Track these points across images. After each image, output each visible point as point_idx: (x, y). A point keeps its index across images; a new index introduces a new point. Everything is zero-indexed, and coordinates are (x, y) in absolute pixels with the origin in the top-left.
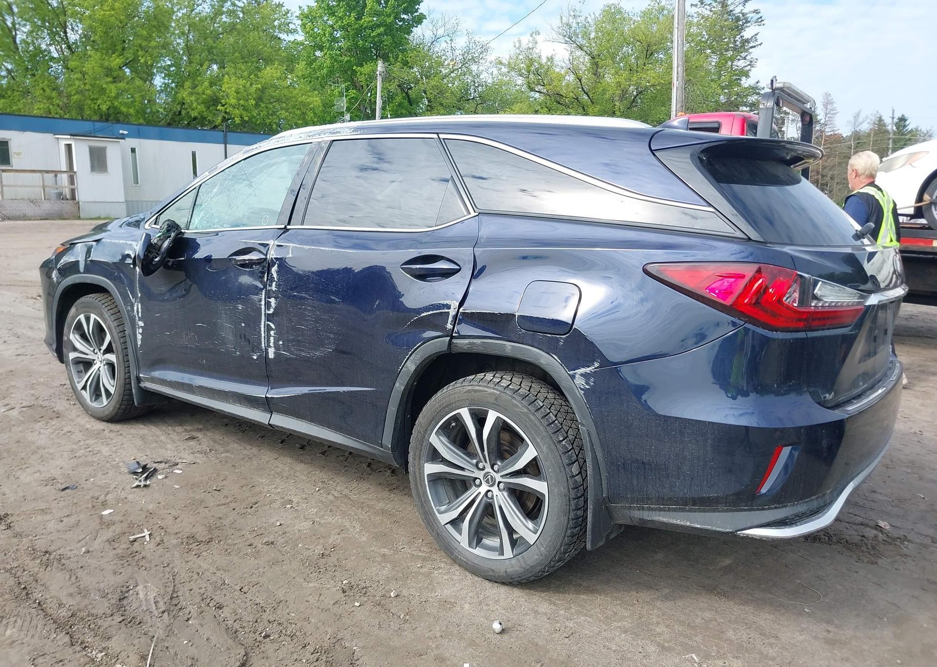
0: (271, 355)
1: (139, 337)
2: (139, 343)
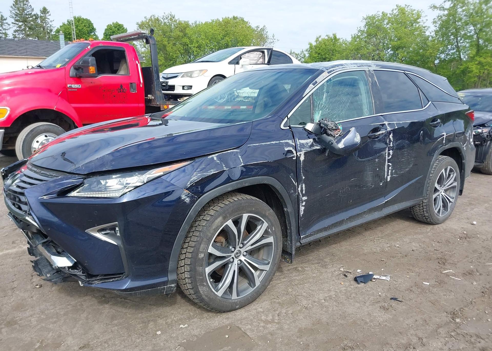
0: (389, 180)
1: (302, 209)
2: (302, 213)
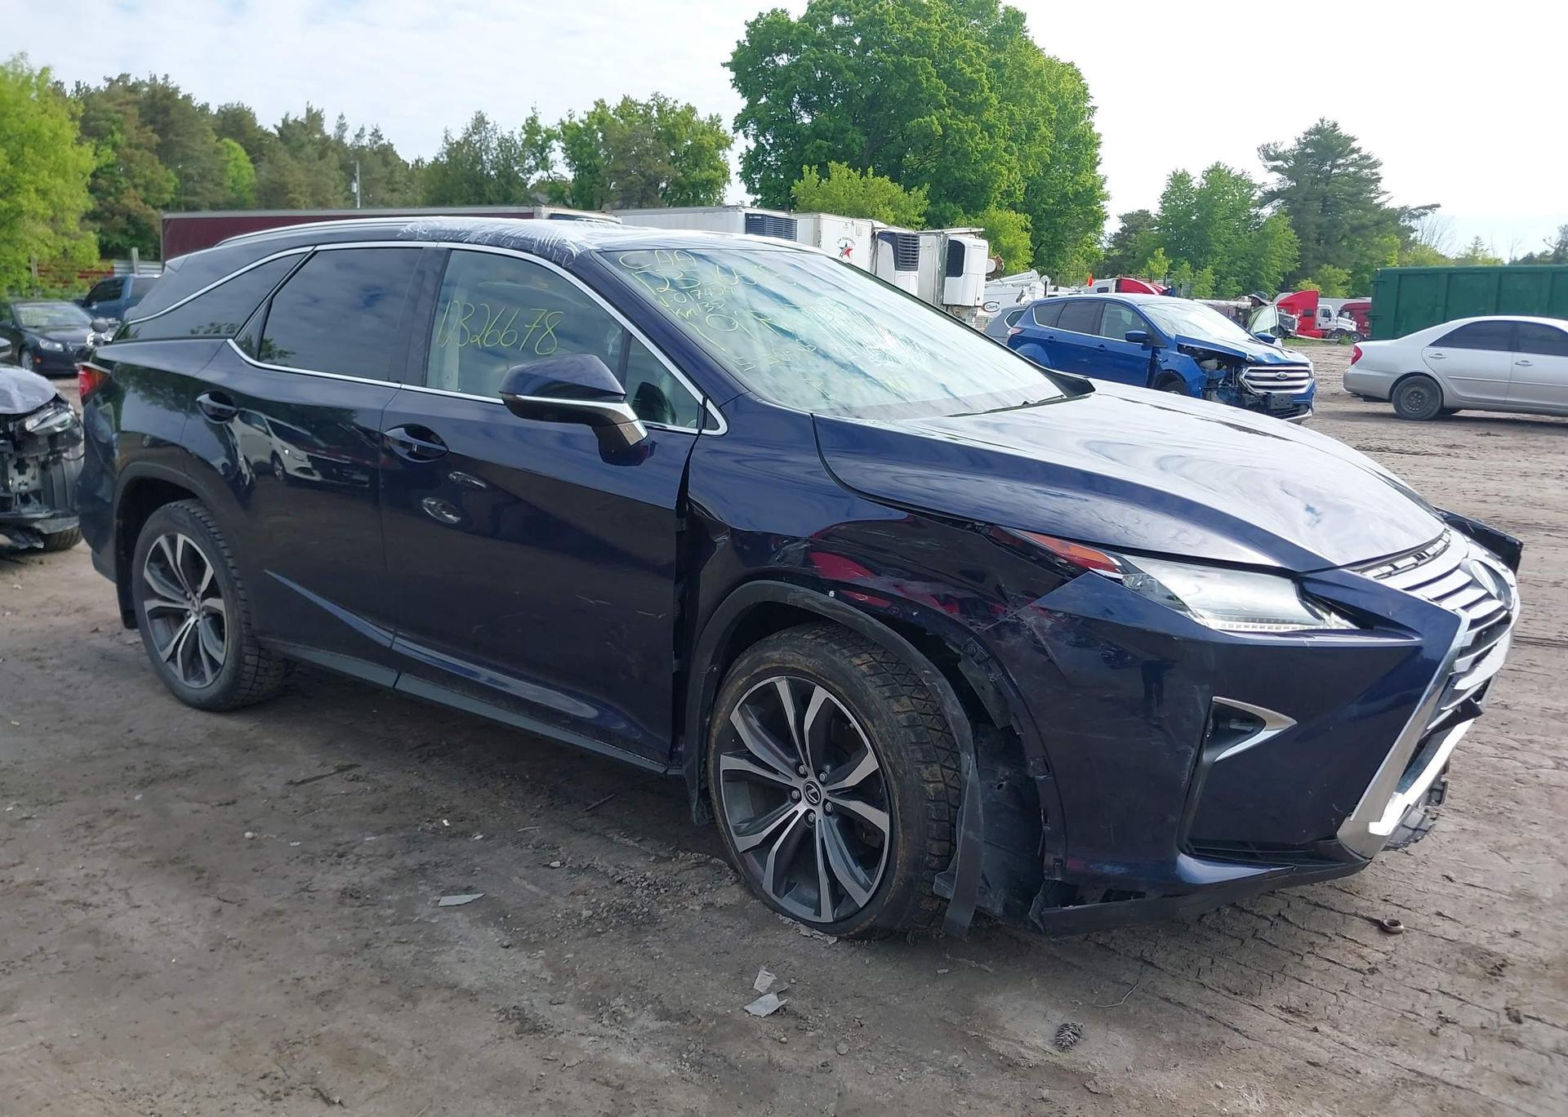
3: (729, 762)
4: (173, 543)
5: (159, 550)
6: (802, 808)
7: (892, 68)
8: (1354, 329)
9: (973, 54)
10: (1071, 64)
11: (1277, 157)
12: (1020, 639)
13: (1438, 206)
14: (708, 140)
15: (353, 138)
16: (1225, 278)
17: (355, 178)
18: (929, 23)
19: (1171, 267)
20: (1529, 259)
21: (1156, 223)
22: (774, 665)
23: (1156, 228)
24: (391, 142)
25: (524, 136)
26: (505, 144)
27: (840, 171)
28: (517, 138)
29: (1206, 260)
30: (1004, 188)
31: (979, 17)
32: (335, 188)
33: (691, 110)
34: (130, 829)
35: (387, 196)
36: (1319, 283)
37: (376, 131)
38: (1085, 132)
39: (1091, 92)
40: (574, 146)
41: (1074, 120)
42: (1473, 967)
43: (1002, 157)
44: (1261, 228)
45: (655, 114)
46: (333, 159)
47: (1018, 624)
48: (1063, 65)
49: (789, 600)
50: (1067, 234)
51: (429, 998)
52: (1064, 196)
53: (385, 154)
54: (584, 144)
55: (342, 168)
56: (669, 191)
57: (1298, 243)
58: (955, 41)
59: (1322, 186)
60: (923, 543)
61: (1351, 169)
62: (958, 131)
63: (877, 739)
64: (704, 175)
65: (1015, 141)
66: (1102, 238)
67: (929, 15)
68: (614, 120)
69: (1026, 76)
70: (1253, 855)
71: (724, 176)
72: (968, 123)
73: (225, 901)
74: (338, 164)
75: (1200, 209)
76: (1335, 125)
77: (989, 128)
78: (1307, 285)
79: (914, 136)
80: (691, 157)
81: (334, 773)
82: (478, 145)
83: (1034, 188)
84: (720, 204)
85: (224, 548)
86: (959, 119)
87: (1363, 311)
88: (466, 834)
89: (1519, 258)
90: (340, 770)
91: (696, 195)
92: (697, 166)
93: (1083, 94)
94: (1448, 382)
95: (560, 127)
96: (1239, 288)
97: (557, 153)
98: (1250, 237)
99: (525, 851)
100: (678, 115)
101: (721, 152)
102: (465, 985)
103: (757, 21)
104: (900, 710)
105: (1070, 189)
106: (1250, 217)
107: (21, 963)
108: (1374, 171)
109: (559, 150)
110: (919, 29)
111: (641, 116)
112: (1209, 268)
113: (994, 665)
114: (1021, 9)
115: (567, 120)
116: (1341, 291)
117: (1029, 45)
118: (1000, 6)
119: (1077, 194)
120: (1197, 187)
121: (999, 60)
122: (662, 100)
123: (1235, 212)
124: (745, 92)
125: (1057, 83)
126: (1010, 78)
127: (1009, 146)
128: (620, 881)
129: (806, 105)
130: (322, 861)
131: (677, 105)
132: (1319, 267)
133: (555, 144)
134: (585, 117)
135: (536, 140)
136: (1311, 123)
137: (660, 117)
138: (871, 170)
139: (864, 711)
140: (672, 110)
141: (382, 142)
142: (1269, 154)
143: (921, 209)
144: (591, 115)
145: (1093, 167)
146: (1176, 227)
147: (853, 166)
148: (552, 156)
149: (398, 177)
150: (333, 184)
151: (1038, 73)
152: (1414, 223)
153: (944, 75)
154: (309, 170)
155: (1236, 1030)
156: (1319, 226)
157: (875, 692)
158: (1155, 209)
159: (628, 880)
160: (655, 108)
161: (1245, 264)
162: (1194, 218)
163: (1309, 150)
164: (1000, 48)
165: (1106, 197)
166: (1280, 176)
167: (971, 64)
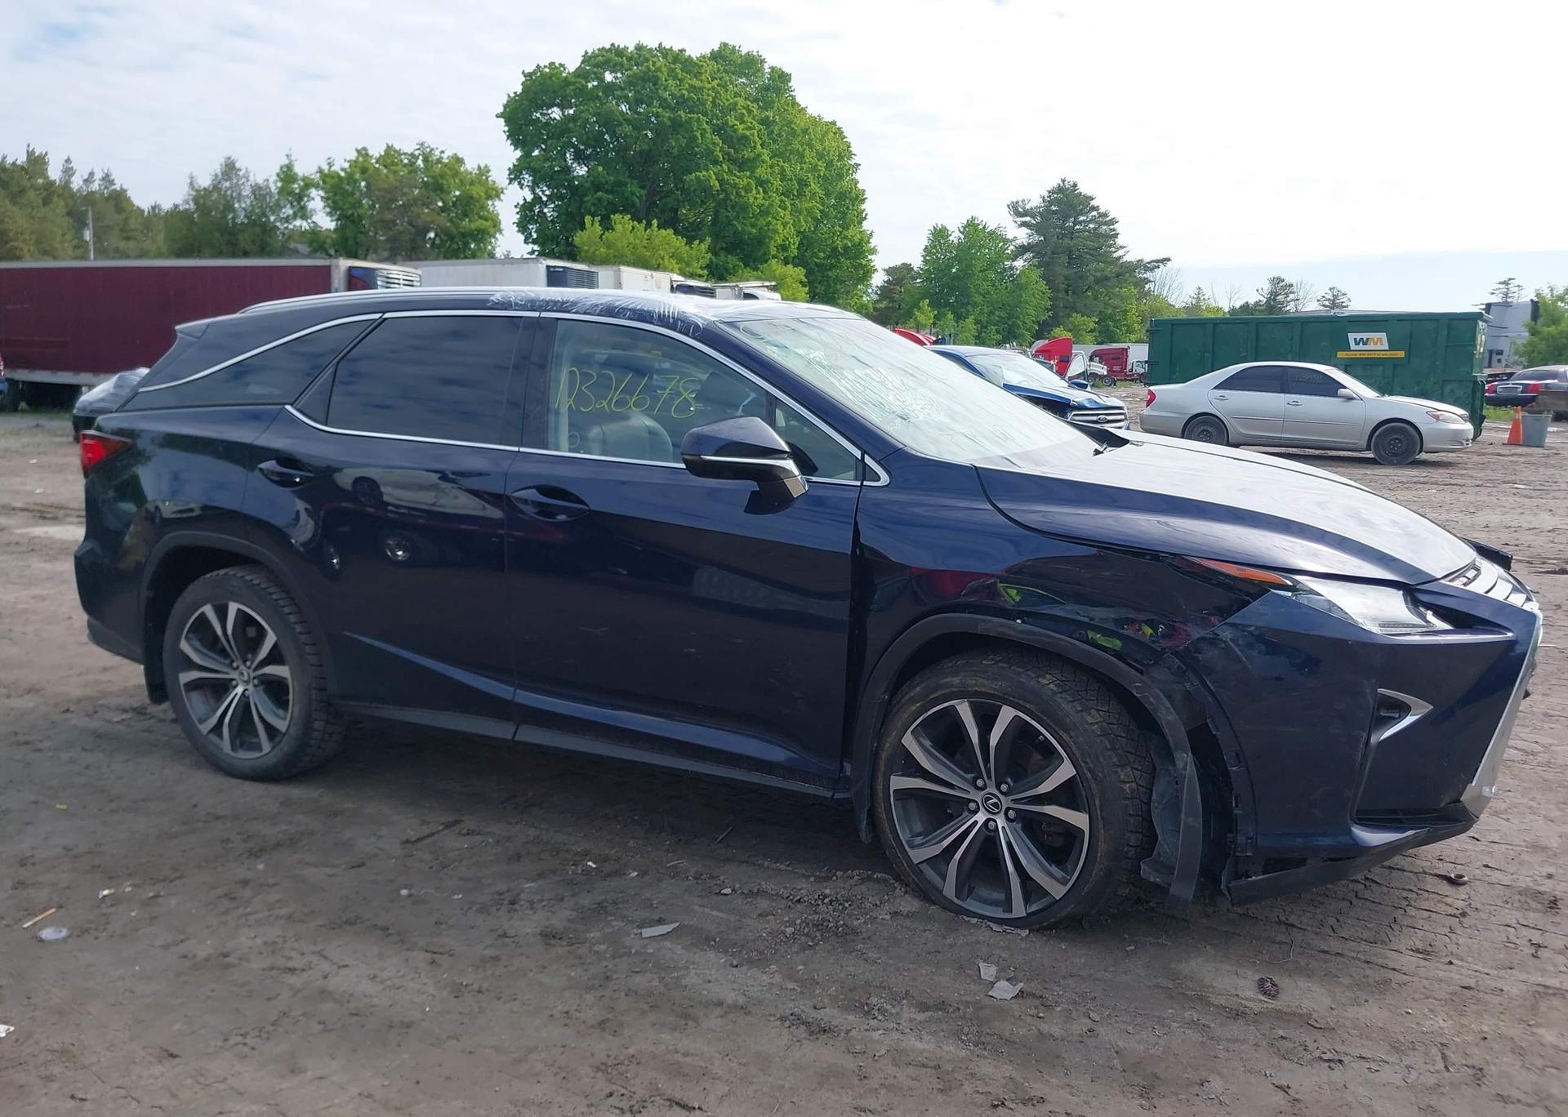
3: (899, 782)
4: (222, 613)
5: (203, 620)
6: (981, 817)
7: (669, 123)
8: (1106, 373)
9: (744, 111)
10: (834, 123)
11: (1025, 214)
12: (1216, 652)
13: (1169, 260)
14: (476, 191)
15: (81, 183)
16: (986, 327)
17: (87, 225)
18: (701, 81)
19: (935, 317)
20: (1245, 307)
21: (919, 275)
22: (954, 689)
23: (918, 281)
24: (125, 187)
25: (279, 184)
26: (259, 192)
27: (622, 222)
28: (273, 188)
29: (968, 311)
30: (780, 241)
31: (747, 76)
32: (63, 236)
33: (459, 161)
34: (277, 897)
35: (122, 245)
36: (1070, 331)
37: (107, 175)
38: (851, 188)
39: (853, 149)
40: (335, 195)
41: (840, 176)
42: (1534, 905)
43: (778, 213)
44: (1014, 279)
45: (420, 162)
46: (60, 205)
47: (1215, 639)
48: (827, 123)
49: (980, 629)
50: (839, 287)
51: (706, 1015)
52: (835, 249)
53: (118, 200)
54: (345, 194)
55: (70, 214)
56: (438, 241)
57: (1049, 294)
58: (726, 98)
59: (1067, 241)
60: (1107, 574)
61: (1091, 226)
62: (735, 186)
63: (1074, 748)
64: (473, 226)
65: (788, 197)
66: (870, 291)
67: (701, 74)
68: (378, 169)
69: (793, 133)
70: (1400, 821)
71: (494, 226)
72: (743, 179)
73: (435, 953)
74: (65, 211)
75: (960, 262)
76: (1075, 185)
77: (761, 183)
78: (1060, 333)
79: (692, 189)
80: (460, 207)
81: (443, 830)
82: (229, 192)
83: (807, 242)
84: (491, 255)
85: (290, 614)
86: (735, 175)
87: (1111, 356)
88: (620, 873)
89: (1237, 306)
90: (448, 826)
91: (466, 245)
92: (466, 216)
93: (845, 152)
94: (1233, 421)
95: (318, 175)
96: (999, 337)
97: (316, 201)
98: (1006, 288)
99: (687, 883)
100: (446, 165)
101: (490, 203)
102: (730, 1001)
103: (534, 72)
104: (1093, 721)
105: (839, 243)
106: (1005, 270)
107: (272, 1028)
108: (1112, 227)
109: (318, 199)
110: (692, 86)
111: (405, 165)
112: (971, 319)
113: (1190, 674)
114: (786, 70)
115: (325, 168)
116: (1089, 337)
117: (795, 104)
118: (766, 66)
119: (846, 248)
120: (956, 241)
121: (767, 117)
122: (428, 150)
123: (992, 264)
124: (517, 143)
125: (822, 141)
126: (779, 135)
127: (781, 201)
128: (799, 901)
129: (579, 157)
130: (497, 910)
131: (445, 156)
132: (1069, 315)
133: (313, 192)
134: (347, 165)
135: (292, 188)
136: (1054, 183)
137: (426, 167)
138: (655, 222)
139: (1057, 724)
140: (439, 161)
141: (113, 187)
142: (1017, 210)
143: (704, 262)
144: (354, 164)
145: (860, 223)
146: (938, 279)
147: (636, 218)
148: (311, 205)
149: (133, 224)
150: (60, 232)
151: (805, 131)
152: (1148, 275)
153: (719, 130)
154: (33, 217)
155: (1394, 969)
156: (1067, 278)
157: (1066, 706)
158: (917, 263)
159: (806, 899)
160: (421, 157)
161: (1003, 314)
162: (954, 270)
163: (1053, 208)
164: (768, 106)
165: (874, 251)
166: (1029, 231)
167: (742, 122)
